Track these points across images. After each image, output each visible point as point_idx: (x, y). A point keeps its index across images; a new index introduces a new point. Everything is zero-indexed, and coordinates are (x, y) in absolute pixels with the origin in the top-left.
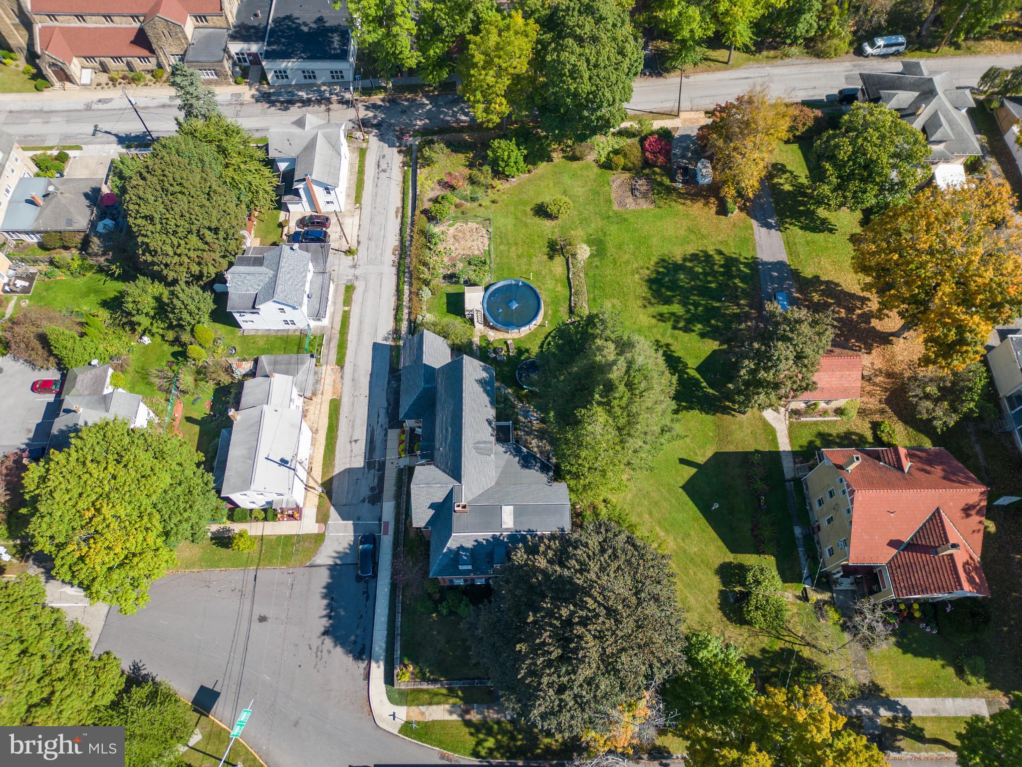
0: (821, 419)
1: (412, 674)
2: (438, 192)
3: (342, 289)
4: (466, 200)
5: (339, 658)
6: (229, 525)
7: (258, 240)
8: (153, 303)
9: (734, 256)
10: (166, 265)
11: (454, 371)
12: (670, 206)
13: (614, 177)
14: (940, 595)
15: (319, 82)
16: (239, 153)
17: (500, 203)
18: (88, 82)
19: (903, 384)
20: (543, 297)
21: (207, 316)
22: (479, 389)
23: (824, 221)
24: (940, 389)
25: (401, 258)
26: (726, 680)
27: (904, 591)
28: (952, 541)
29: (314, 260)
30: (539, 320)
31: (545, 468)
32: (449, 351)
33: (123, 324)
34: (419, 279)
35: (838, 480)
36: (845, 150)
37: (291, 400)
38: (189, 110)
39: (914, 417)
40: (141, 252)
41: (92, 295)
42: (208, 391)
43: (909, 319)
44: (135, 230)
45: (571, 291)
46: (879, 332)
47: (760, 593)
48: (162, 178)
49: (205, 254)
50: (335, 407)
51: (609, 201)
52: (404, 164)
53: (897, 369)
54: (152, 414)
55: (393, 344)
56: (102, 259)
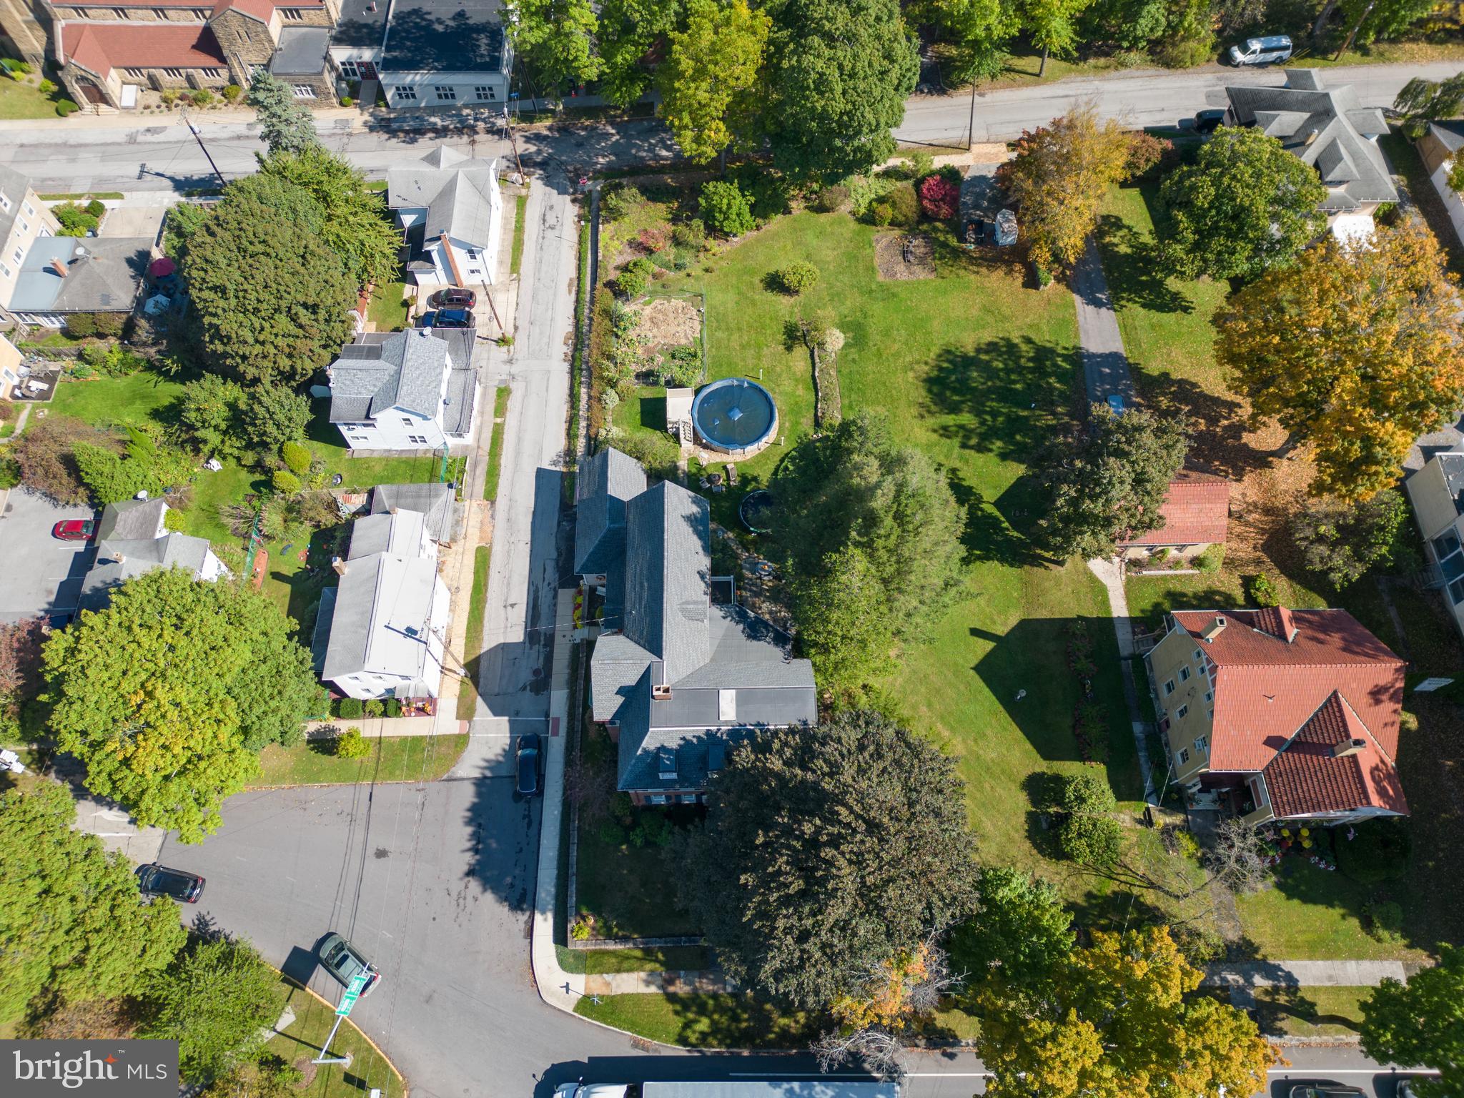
0: (1172, 572)
1: (593, 929)
2: (629, 256)
3: (493, 393)
4: (668, 268)
5: (490, 908)
6: (333, 722)
7: (374, 325)
8: (225, 412)
9: (1048, 345)
10: (244, 358)
11: (651, 504)
12: (958, 276)
13: (878, 236)
14: (1339, 814)
15: (459, 103)
16: (347, 201)
17: (717, 272)
18: (132, 104)
19: (1287, 522)
20: (778, 404)
21: (301, 431)
22: (687, 530)
23: (1176, 296)
24: (1339, 528)
25: (575, 349)
26: (1037, 928)
27: (1287, 808)
28: (1354, 736)
29: (453, 351)
30: (772, 435)
31: (780, 640)
32: (644, 478)
33: (183, 442)
34: (602, 378)
35: (1194, 654)
36: (1205, 193)
37: (421, 546)
38: (275, 139)
39: (1302, 568)
40: (207, 339)
41: (138, 402)
42: (302, 536)
43: (1295, 428)
44: (200, 306)
45: (817, 394)
46: (1253, 450)
47: (1083, 814)
48: (237, 233)
49: (298, 341)
50: (483, 558)
51: (871, 269)
52: (580, 217)
53: (1279, 503)
54: (224, 568)
55: (564, 470)
56: (152, 351)
